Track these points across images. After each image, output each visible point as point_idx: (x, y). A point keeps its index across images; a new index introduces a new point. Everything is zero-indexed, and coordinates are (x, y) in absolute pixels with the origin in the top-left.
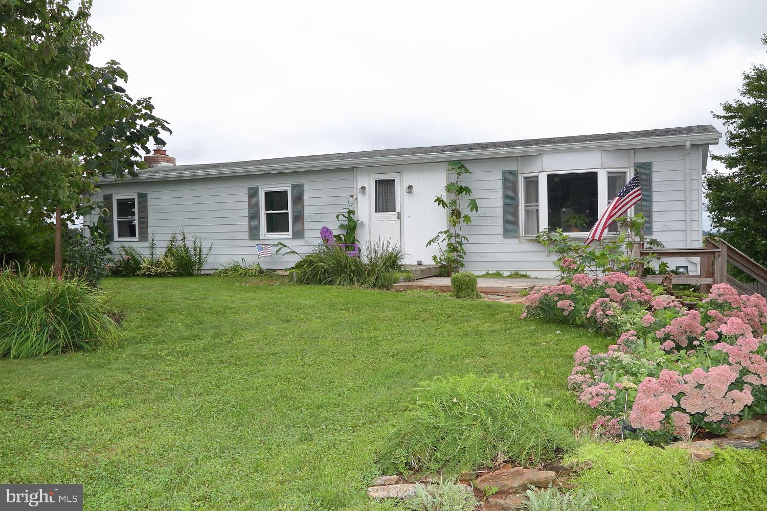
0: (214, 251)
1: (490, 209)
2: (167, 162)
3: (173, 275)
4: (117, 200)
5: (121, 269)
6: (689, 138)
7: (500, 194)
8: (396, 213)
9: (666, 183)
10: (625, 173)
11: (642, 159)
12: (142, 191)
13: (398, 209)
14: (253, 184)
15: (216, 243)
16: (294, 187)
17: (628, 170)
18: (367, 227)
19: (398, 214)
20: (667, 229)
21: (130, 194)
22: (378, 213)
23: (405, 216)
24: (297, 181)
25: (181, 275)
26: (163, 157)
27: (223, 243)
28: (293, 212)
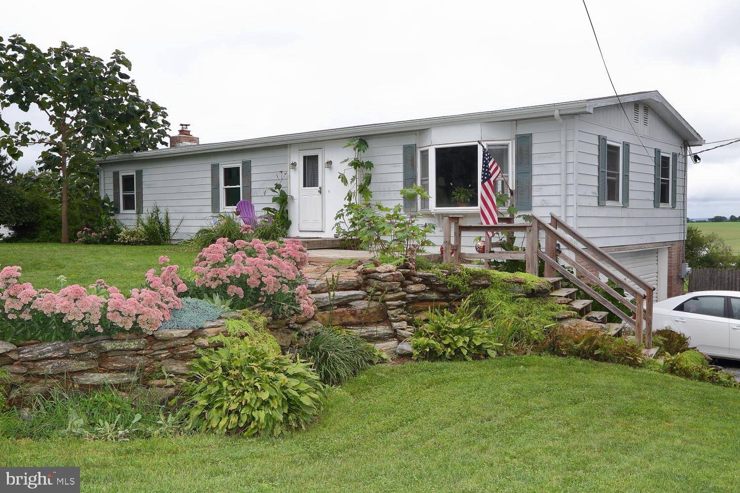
0: (185, 223)
1: (394, 183)
2: (190, 141)
3: (144, 243)
4: (123, 176)
5: (105, 237)
6: (556, 107)
7: (401, 169)
8: (318, 188)
9: (544, 155)
10: (507, 145)
11: (523, 130)
12: (139, 168)
13: (320, 184)
14: (215, 161)
15: (188, 216)
16: (244, 163)
17: (510, 142)
18: (296, 201)
19: (320, 188)
20: (545, 205)
21: (130, 171)
22: (305, 188)
23: (326, 189)
24: (246, 158)
25: (150, 244)
26: (185, 137)
27: (193, 216)
28: (243, 187)
